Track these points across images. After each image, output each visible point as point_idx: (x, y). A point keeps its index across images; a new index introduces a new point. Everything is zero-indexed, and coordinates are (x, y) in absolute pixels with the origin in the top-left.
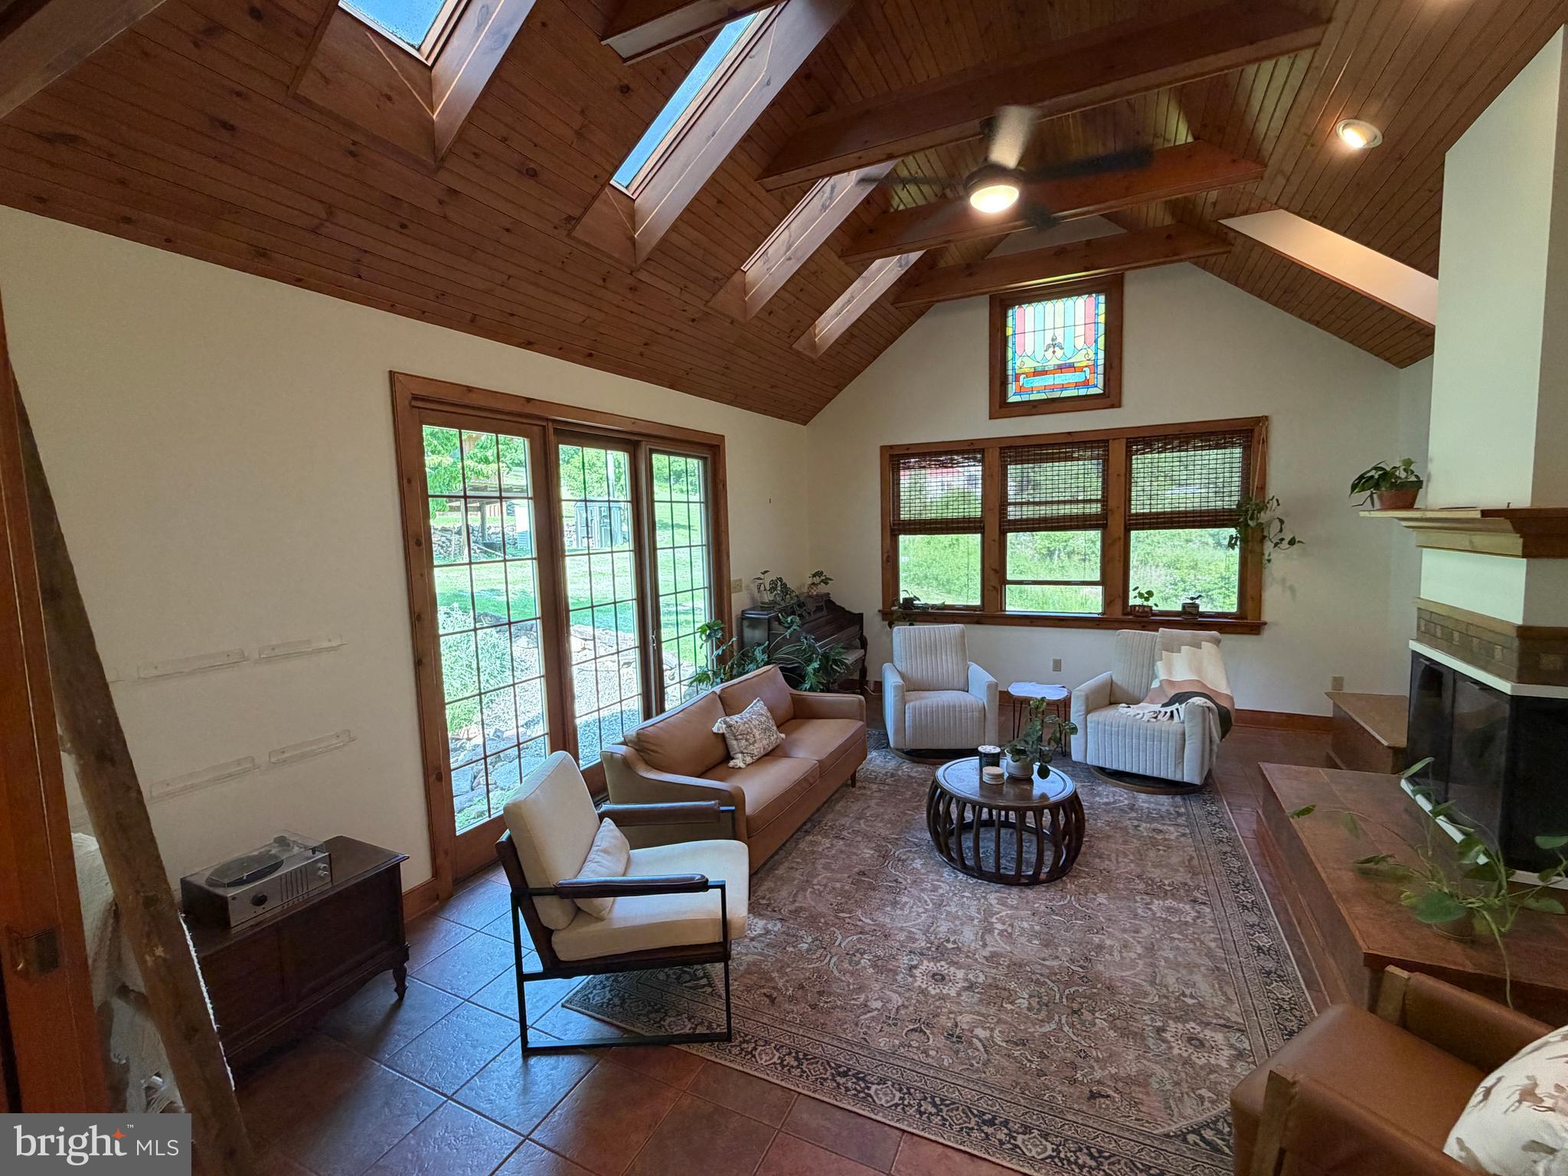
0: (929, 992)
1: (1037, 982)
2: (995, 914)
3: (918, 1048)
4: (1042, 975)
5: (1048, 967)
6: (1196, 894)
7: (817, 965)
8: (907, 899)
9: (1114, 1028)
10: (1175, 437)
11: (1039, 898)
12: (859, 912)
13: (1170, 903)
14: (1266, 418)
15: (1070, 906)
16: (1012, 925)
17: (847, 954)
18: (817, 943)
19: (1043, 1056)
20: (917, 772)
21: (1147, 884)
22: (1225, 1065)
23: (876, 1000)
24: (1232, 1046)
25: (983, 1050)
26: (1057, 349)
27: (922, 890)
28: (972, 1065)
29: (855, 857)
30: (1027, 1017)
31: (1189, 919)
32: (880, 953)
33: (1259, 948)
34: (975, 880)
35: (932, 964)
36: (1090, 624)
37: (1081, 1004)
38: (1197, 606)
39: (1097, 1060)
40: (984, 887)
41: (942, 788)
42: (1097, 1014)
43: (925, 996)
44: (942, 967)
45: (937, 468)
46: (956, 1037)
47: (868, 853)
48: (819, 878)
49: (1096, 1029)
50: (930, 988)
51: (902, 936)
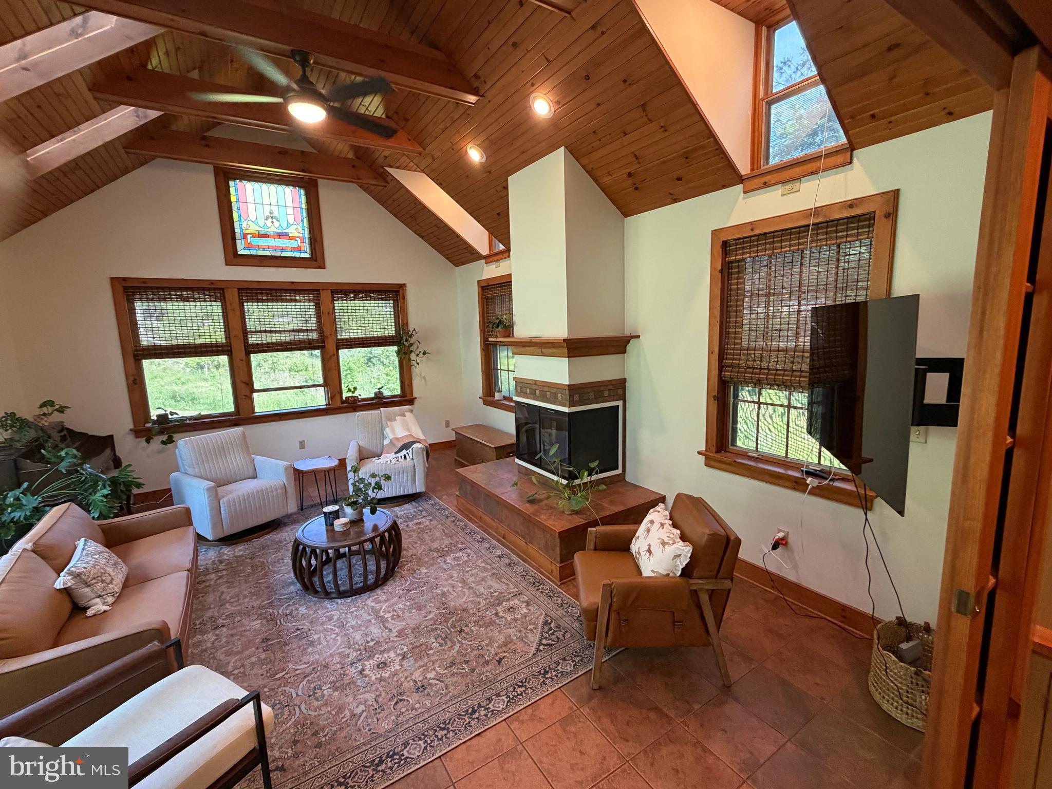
0: (385, 677)
1: (432, 630)
2: (380, 610)
3: (407, 710)
4: (431, 625)
5: (431, 619)
6: (459, 546)
7: (293, 720)
8: (316, 637)
9: (481, 626)
10: (361, 291)
11: (394, 587)
12: (290, 665)
13: (453, 556)
14: (404, 285)
15: (412, 583)
16: (394, 610)
17: (309, 696)
18: (278, 706)
19: (467, 662)
20: (240, 551)
21: (437, 552)
22: (527, 611)
23: (357, 707)
24: (523, 602)
25: (439, 682)
26: (274, 220)
27: (322, 624)
28: (441, 694)
29: (248, 633)
30: (444, 650)
31: (466, 559)
32: (332, 679)
33: (499, 556)
34: (350, 599)
35: (371, 661)
36: (322, 413)
37: (459, 626)
38: (382, 393)
39: (487, 645)
40: (360, 600)
41: (309, 546)
42: (470, 625)
43: (384, 681)
44: (378, 658)
45: (177, 301)
46: (420, 688)
47: (257, 624)
48: (231, 664)
49: (475, 632)
50: (383, 675)
51: (337, 659)
